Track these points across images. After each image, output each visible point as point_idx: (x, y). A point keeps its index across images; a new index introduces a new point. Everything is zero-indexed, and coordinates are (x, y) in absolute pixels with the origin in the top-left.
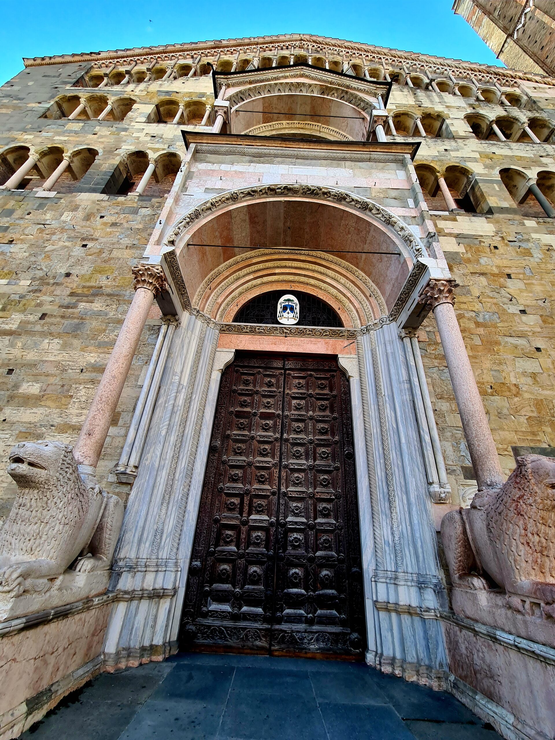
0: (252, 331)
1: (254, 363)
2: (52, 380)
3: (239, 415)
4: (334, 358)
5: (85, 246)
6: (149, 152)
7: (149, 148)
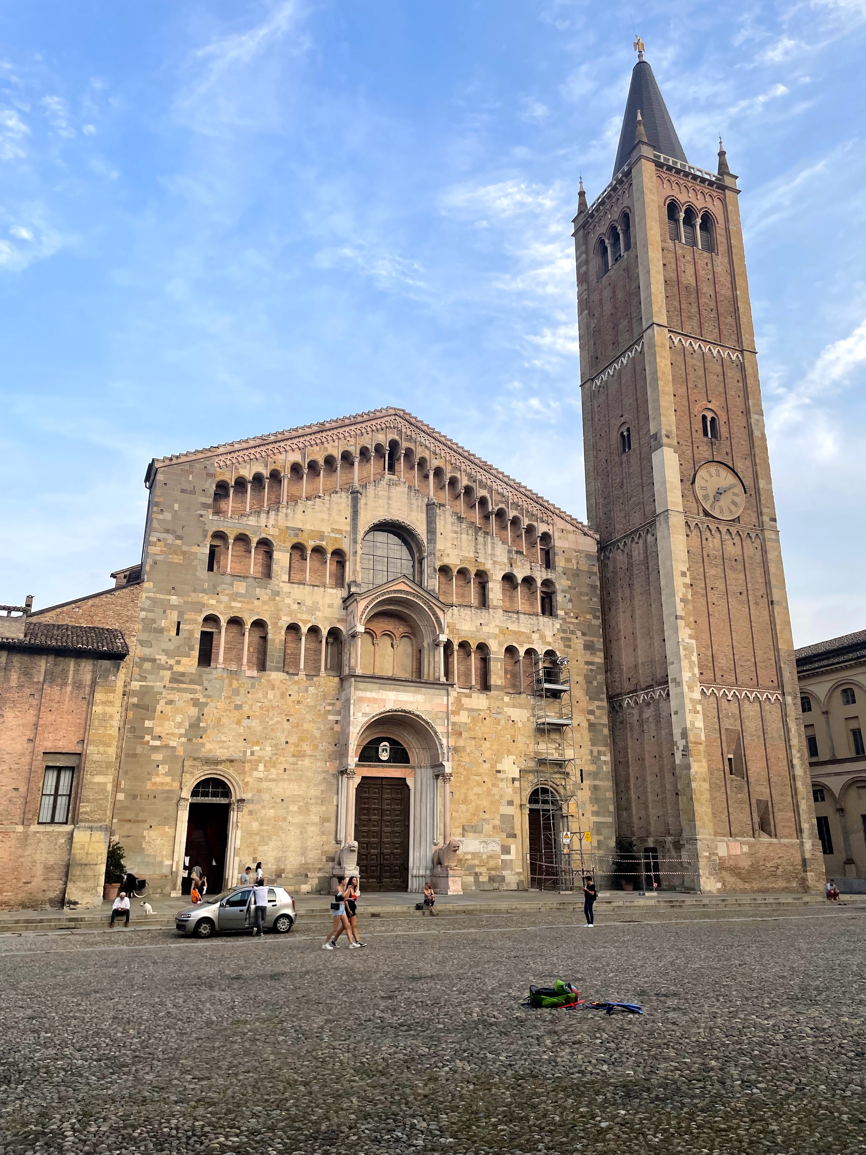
0: (370, 766)
1: (369, 781)
2: (300, 804)
3: (364, 809)
4: (405, 779)
5: (288, 720)
6: (300, 624)
7: (300, 620)
